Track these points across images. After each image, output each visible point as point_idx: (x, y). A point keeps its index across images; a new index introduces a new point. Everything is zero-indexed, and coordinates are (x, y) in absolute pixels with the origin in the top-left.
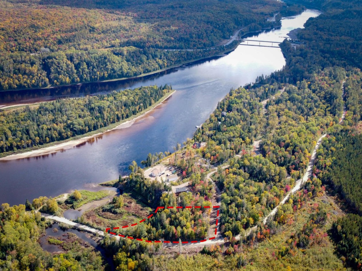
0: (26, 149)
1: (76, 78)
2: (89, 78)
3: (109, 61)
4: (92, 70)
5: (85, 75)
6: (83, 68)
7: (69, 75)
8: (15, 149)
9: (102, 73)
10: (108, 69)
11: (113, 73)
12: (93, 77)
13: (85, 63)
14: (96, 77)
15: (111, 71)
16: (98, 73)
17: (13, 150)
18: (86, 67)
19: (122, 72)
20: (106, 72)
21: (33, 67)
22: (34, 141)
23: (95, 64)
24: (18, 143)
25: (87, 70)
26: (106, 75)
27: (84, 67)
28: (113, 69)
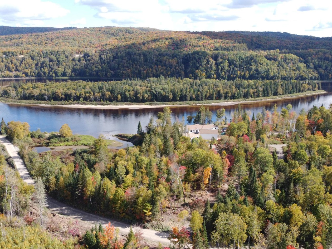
0: (93, 102)
1: (213, 75)
2: (227, 76)
3: (255, 62)
4: (233, 69)
5: (223, 73)
6: (223, 66)
7: (207, 70)
8: (82, 99)
9: (243, 73)
10: (251, 69)
11: (256, 74)
12: (231, 76)
13: (227, 61)
14: (235, 76)
15: (253, 72)
16: (239, 72)
17: (79, 100)
18: (227, 65)
19: (267, 75)
20: (248, 72)
21: (173, 60)
22: (103, 95)
23: (238, 63)
24: (87, 94)
25: (226, 68)
26: (247, 75)
27: (225, 64)
28: (257, 70)
